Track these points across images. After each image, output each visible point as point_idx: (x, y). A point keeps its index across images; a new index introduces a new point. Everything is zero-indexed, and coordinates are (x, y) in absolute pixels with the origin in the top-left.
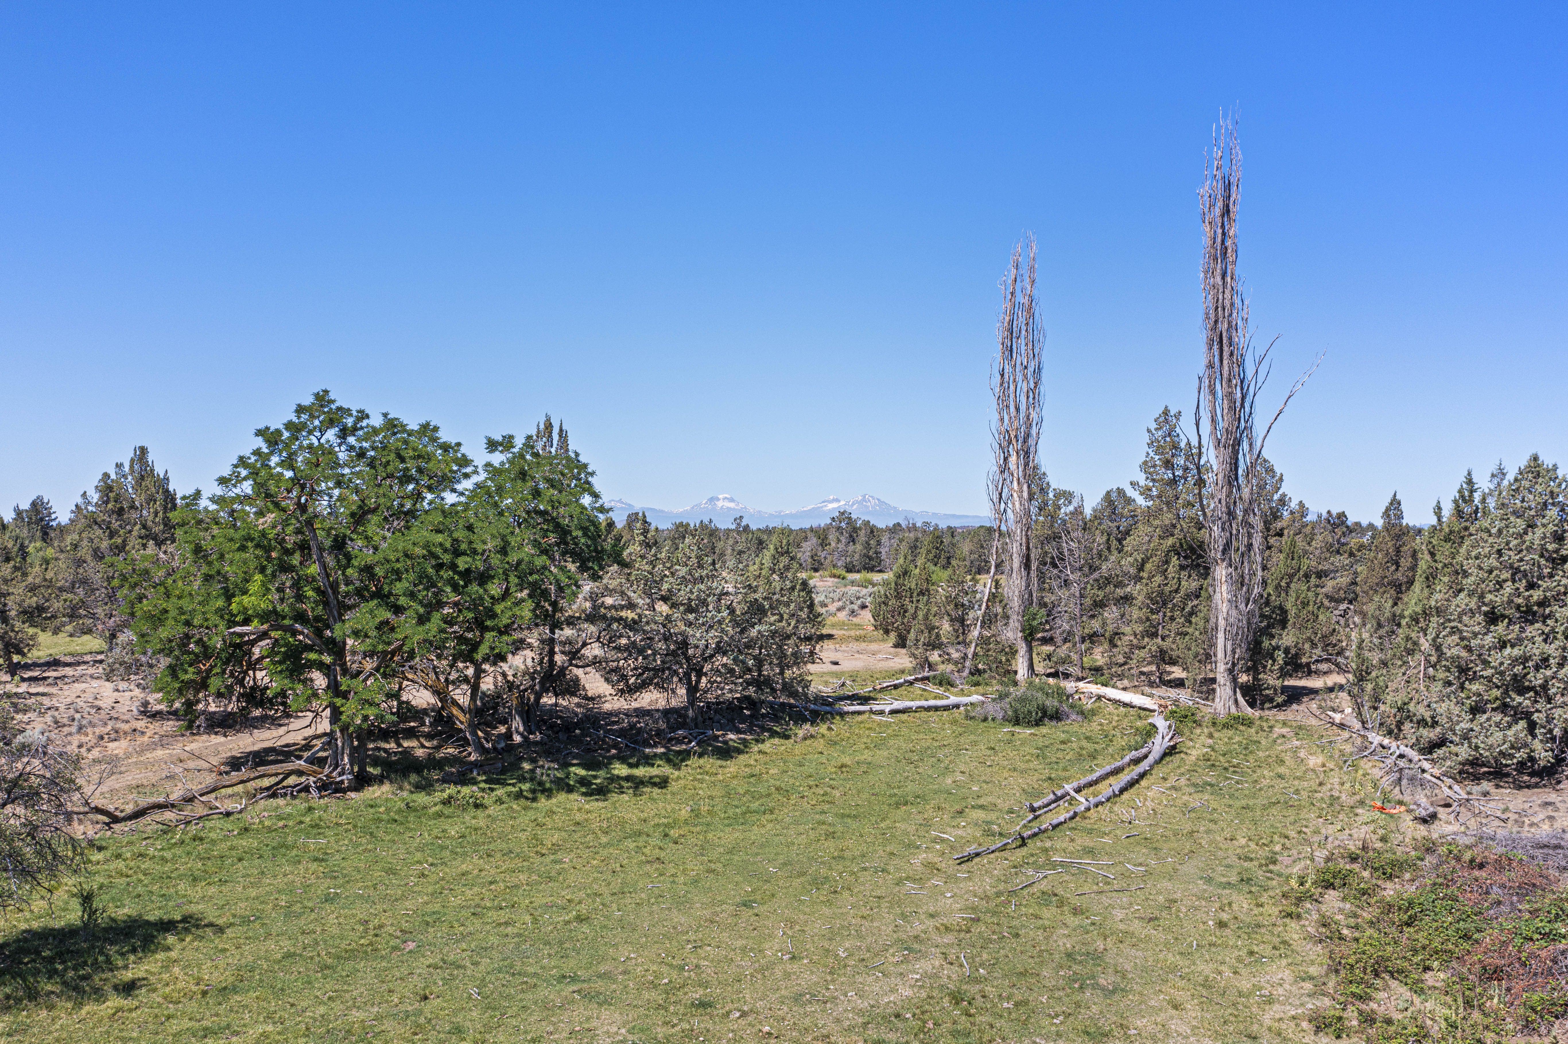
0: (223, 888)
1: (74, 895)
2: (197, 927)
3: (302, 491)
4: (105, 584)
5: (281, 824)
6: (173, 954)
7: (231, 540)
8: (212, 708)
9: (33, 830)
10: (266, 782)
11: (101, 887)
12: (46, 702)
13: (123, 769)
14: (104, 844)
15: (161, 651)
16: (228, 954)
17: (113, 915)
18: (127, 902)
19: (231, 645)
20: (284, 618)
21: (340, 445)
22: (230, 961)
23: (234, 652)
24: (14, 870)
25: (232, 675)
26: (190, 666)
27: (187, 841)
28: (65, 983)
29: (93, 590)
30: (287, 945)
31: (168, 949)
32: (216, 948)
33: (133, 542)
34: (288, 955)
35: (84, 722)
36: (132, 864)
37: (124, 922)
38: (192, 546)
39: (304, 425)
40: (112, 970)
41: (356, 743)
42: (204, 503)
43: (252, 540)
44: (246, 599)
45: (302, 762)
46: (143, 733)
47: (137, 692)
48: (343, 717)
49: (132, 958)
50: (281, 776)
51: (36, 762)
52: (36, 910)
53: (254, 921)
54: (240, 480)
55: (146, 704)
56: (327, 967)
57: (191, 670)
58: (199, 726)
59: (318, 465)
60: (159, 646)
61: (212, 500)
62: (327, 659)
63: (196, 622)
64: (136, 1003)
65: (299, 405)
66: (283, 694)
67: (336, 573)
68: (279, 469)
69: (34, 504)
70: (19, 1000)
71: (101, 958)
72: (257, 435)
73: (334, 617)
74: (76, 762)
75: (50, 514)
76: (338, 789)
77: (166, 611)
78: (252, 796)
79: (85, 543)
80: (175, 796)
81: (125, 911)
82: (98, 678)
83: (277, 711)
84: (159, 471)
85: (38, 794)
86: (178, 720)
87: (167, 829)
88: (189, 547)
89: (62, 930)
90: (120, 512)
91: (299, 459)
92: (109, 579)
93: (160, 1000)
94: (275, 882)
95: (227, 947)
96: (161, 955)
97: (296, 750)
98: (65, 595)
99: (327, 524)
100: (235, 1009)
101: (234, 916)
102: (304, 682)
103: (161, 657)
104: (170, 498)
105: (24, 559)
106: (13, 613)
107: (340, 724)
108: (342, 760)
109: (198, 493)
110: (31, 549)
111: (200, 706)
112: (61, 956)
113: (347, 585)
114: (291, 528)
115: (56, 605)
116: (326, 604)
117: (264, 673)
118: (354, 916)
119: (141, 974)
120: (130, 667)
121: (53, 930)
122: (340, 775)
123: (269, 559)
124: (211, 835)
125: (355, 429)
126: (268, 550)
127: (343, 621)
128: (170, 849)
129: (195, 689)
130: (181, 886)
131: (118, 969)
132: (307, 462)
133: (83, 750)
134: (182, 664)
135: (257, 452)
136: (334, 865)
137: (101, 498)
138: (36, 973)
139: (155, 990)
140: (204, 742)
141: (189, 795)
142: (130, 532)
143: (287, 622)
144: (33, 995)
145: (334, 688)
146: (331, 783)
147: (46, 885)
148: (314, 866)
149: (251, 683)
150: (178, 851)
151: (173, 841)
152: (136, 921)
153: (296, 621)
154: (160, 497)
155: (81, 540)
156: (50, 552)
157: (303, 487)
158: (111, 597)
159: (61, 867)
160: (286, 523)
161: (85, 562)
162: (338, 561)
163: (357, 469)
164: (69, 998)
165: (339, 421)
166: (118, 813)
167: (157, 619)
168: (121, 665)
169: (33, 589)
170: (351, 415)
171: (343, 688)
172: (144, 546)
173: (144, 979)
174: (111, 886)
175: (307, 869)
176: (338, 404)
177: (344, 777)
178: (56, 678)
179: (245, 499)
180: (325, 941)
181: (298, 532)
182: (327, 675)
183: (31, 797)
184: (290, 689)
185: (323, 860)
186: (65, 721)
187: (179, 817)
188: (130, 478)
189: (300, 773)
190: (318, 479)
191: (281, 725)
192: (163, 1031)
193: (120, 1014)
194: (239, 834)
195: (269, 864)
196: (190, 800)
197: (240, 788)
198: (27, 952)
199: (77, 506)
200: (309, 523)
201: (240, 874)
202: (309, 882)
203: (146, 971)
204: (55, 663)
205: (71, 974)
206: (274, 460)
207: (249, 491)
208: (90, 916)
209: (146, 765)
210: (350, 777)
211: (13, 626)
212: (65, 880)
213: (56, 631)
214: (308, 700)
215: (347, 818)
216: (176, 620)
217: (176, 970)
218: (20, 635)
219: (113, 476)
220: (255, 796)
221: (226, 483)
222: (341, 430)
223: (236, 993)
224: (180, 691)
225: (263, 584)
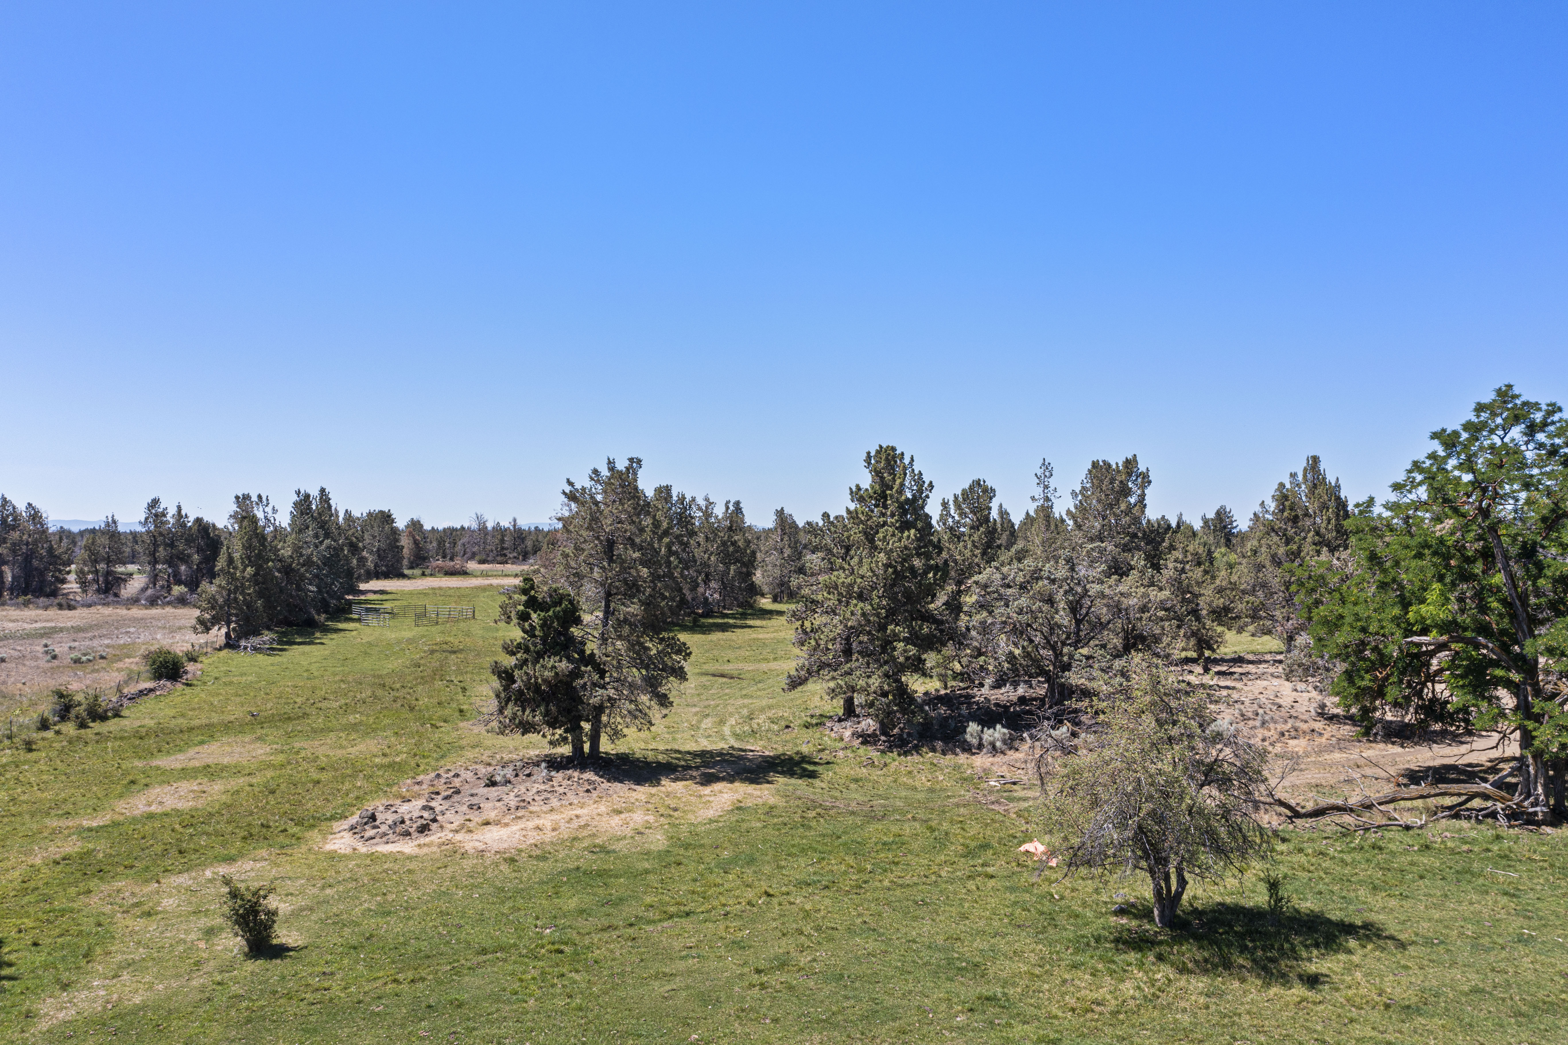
0: (1404, 903)
1: (1261, 880)
2: (1379, 937)
3: (1483, 495)
4: (1283, 588)
5: (1465, 847)
6: (1356, 959)
7: (1407, 547)
8: (1389, 717)
9: (1226, 813)
10: (1448, 801)
11: (1285, 877)
12: (1235, 696)
13: (1303, 766)
14: (1287, 837)
15: (1337, 656)
16: (1411, 972)
17: (1297, 906)
18: (1309, 896)
19: (1408, 655)
20: (1465, 629)
21: (1527, 443)
22: (1413, 980)
23: (1411, 662)
24: (1211, 846)
25: (1409, 685)
26: (1367, 672)
27: (1366, 848)
28: (1254, 961)
29: (1272, 594)
30: (1475, 979)
31: (1349, 952)
32: (1399, 963)
33: (1308, 548)
34: (1475, 990)
35: (1267, 718)
36: (1314, 860)
37: (1308, 915)
38: (1367, 553)
39: (1484, 425)
40: (1296, 959)
41: (1551, 773)
42: (1377, 510)
43: (1429, 547)
44: (1423, 609)
45: (1488, 786)
46: (1321, 734)
47: (1314, 694)
48: (1536, 743)
49: (1315, 952)
50: (1464, 798)
51: (1228, 751)
52: (1228, 886)
53: (1437, 945)
54: (1415, 485)
55: (1323, 706)
56: (1522, 1015)
57: (1368, 676)
58: (1376, 734)
59: (1501, 466)
60: (1335, 651)
61: (1387, 506)
62: (1515, 677)
63: (1371, 629)
64: (1319, 998)
65: (1479, 404)
66: (1465, 710)
67: (1525, 583)
68: (1457, 473)
69: (1218, 513)
70: (1215, 966)
71: (1286, 946)
72: (1432, 438)
73: (1523, 631)
74: (1263, 755)
75: (1231, 523)
76: (1530, 821)
77: (1341, 617)
78: (1433, 813)
79: (1263, 549)
80: (1354, 800)
81: (1308, 905)
82: (1277, 677)
83: (1458, 727)
84: (1331, 478)
85: (1230, 780)
86: (1355, 725)
87: (1346, 833)
88: (1364, 554)
89: (1250, 910)
90: (1295, 520)
91: (1479, 461)
92: (1287, 585)
93: (1342, 1000)
94: (1460, 908)
95: (1409, 964)
96: (1342, 957)
97: (1480, 771)
98: (1247, 598)
99: (1513, 531)
100: (1420, 1031)
101: (1417, 935)
102: (1490, 700)
103: (1337, 661)
104: (1342, 505)
105: (1211, 563)
106: (1204, 612)
107: (1532, 749)
108: (1535, 789)
109: (1371, 501)
110: (1216, 555)
111: (1378, 714)
112: (1251, 933)
113: (1537, 596)
114: (1472, 534)
115: (1240, 606)
116: (1513, 617)
117: (1443, 686)
118: (1553, 966)
119: (1324, 971)
120: (1308, 669)
121: (1243, 908)
122: (1533, 805)
123: (1448, 567)
124: (1390, 846)
125: (1545, 424)
126: (1447, 557)
127: (1534, 637)
128: (1349, 852)
129: (1372, 696)
130: (1361, 892)
131: (1302, 959)
132: (1489, 463)
133: (1266, 743)
134: (1358, 671)
135: (1433, 456)
136: (1528, 904)
137: (1278, 506)
138: (1230, 945)
139: (1337, 990)
140: (1380, 750)
141: (1367, 802)
142: (1305, 538)
143: (1468, 634)
144: (1227, 965)
145: (1524, 708)
146: (1523, 813)
147: (1237, 865)
148: (1504, 900)
149: (1430, 695)
150: (1358, 856)
151: (1352, 845)
152: (1318, 917)
153: (1479, 634)
154: (1332, 504)
155: (1261, 546)
156: (1233, 557)
157: (1484, 490)
158: (1289, 601)
159: (1251, 851)
160: (1466, 529)
161: (1264, 567)
162: (1528, 570)
163: (1548, 469)
164: (1258, 976)
165: (1525, 417)
166: (1299, 809)
167: (1334, 624)
168: (1299, 666)
169: (1220, 591)
170: (1540, 409)
171: (1536, 710)
172: (1318, 553)
173: (1327, 976)
174: (1294, 878)
175: (1496, 902)
176: (1523, 399)
177: (1538, 809)
178: (1241, 674)
179: (1419, 505)
180: (1519, 985)
181: (1480, 538)
182: (1517, 695)
183: (1224, 783)
184: (1473, 705)
185: (1514, 895)
186: (1250, 715)
187: (1357, 823)
188: (1303, 486)
189: (1486, 797)
190: (1502, 481)
191: (1462, 743)
192: (1347, 1033)
193: (1305, 1003)
194: (1420, 850)
195: (1453, 888)
196: (1369, 807)
197: (1419, 803)
198: (1222, 924)
199: (1255, 514)
200: (1493, 529)
201: (1421, 892)
202: (1498, 916)
203: (1329, 968)
204: (1239, 660)
205: (1260, 953)
206: (1452, 463)
207: (1424, 497)
208: (1275, 902)
209: (1324, 766)
210: (1545, 809)
211: (1204, 624)
212: (1254, 864)
213: (1240, 630)
214: (1494, 719)
215: (1543, 855)
216: (1352, 627)
217: (1358, 975)
218: (1210, 633)
219: (1288, 486)
220: (1436, 814)
221: (1400, 489)
222: (1528, 427)
223: (1420, 1015)
224: (1356, 696)
225: (1442, 593)
